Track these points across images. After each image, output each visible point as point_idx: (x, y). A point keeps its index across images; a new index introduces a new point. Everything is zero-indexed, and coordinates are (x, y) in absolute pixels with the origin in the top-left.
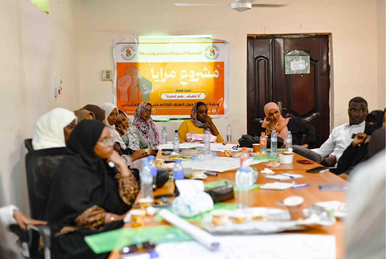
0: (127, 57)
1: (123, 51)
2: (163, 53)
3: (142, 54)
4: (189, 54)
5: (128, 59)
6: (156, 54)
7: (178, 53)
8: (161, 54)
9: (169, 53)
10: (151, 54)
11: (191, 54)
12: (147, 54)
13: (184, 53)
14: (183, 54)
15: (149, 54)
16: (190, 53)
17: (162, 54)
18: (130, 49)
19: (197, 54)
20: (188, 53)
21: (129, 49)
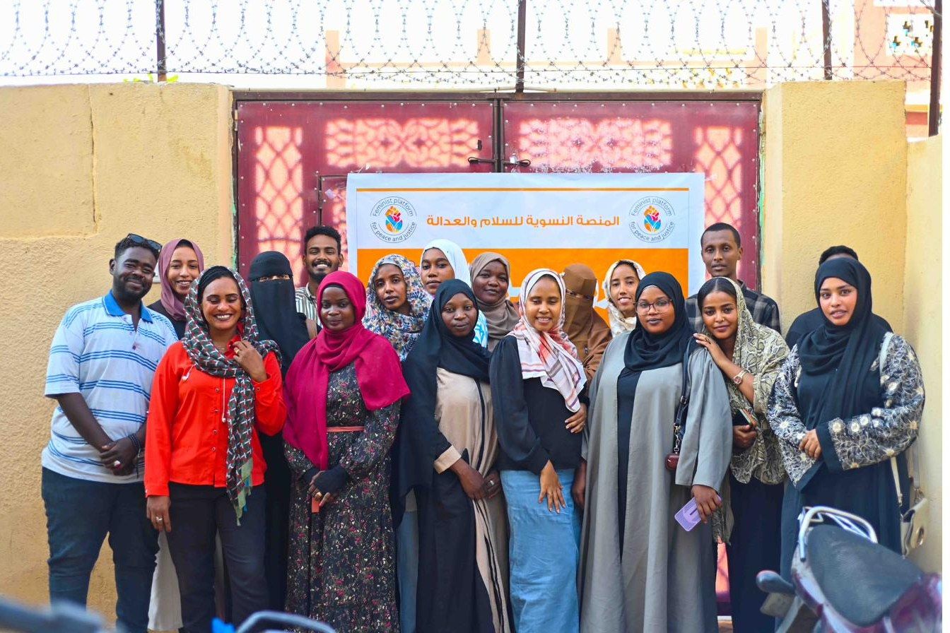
0: (390, 232)
1: (376, 213)
2: (500, 222)
3: (435, 222)
4: (582, 223)
5: (392, 237)
6: (479, 224)
7: (547, 222)
8: (494, 224)
9: (519, 222)
10: (463, 222)
11: (588, 223)
12: (452, 222)
13: (566, 222)
14: (563, 224)
15: (457, 222)
16: (585, 222)
17: (497, 224)
18: (399, 209)
19: (605, 224)
20: (580, 221)
21: (394, 206)
